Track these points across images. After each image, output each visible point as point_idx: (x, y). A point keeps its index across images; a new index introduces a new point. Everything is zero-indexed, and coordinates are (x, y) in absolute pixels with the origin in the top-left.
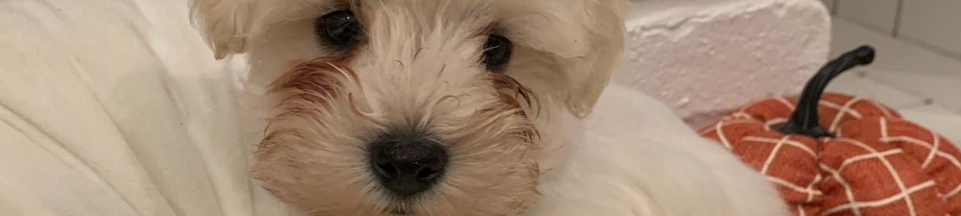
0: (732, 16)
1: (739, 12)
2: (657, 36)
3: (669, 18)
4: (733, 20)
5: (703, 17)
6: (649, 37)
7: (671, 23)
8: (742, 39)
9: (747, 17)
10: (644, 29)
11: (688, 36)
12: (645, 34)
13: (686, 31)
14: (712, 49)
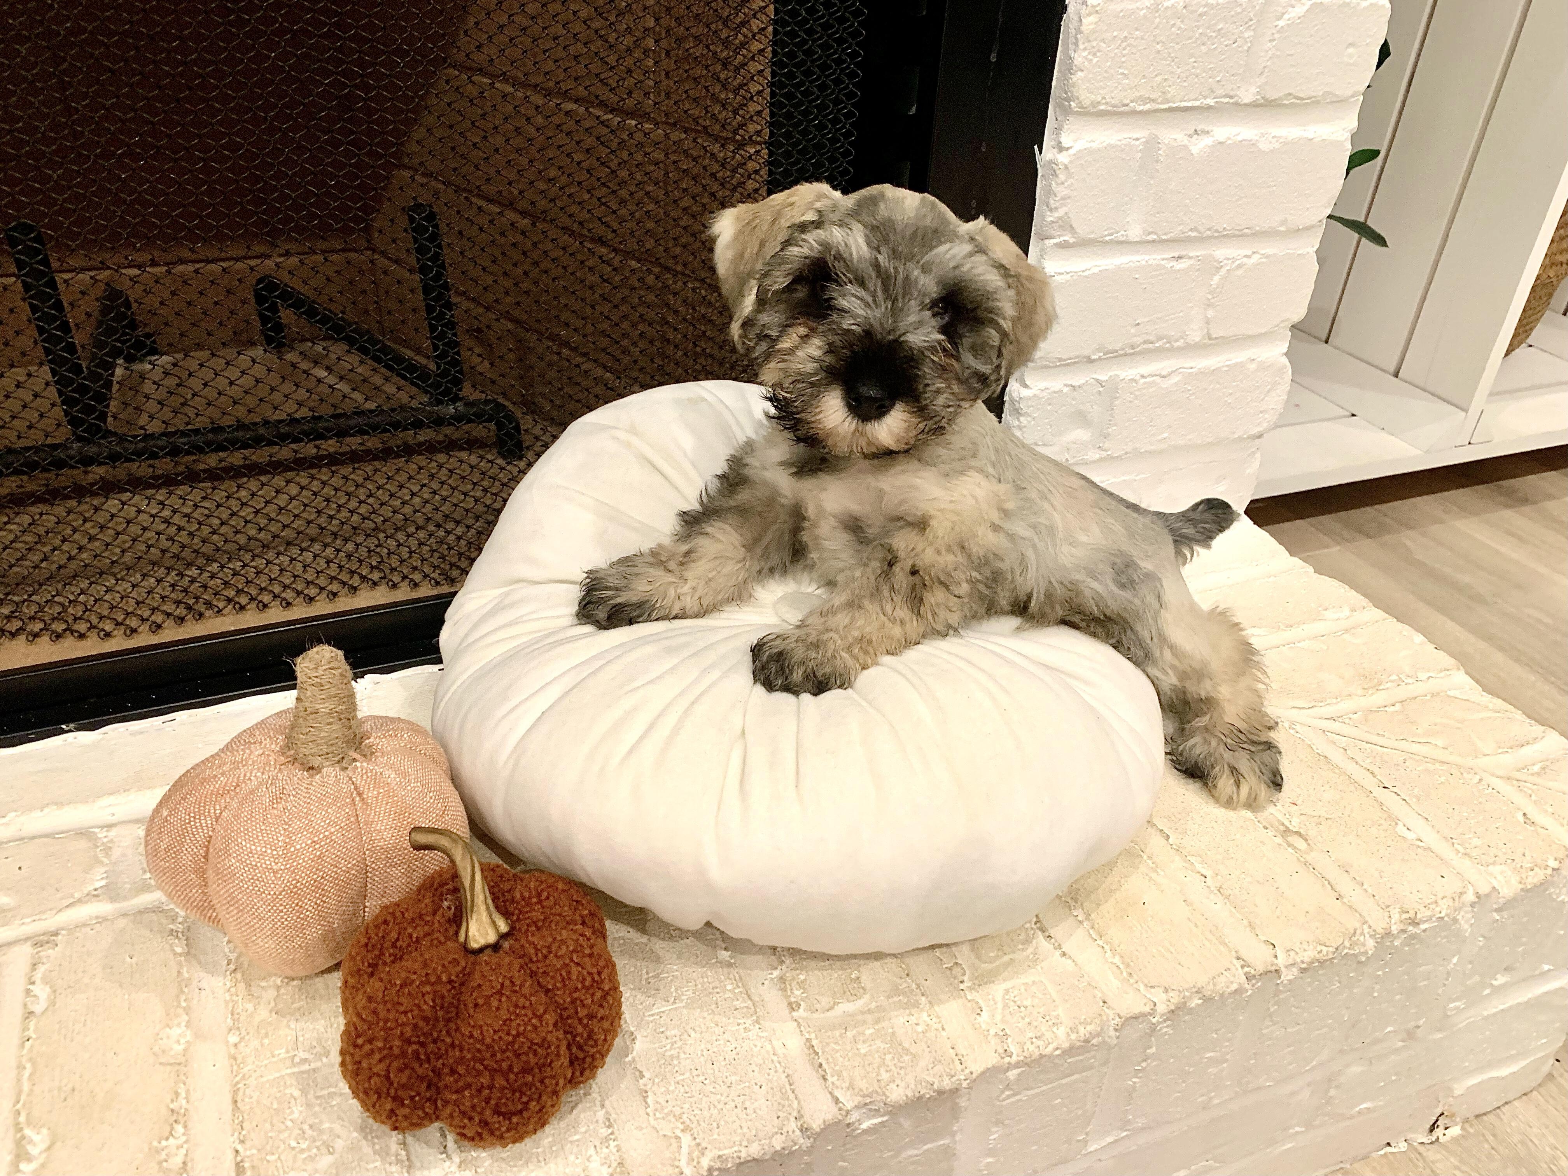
0: (1213, 367)
1: (1220, 365)
2: (1153, 382)
3: (1164, 368)
4: (1213, 372)
5: (1191, 368)
6: (1145, 383)
7: (1164, 373)
8: (1219, 386)
9: (1226, 369)
10: (1142, 376)
11: (1176, 384)
12: (1143, 381)
13: (1175, 379)
14: (1194, 394)
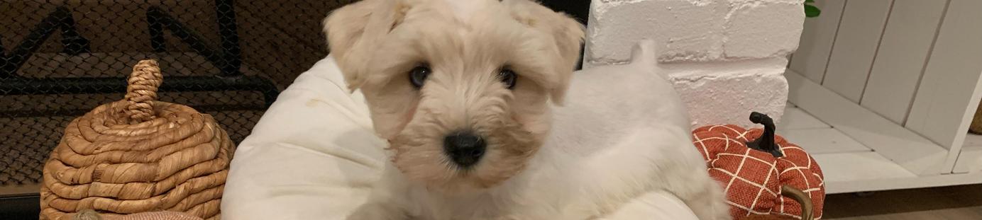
0: (729, 78)
1: (734, 77)
2: (685, 84)
3: (692, 75)
4: (729, 81)
5: (713, 77)
6: (679, 84)
7: (692, 79)
8: (733, 92)
9: (738, 80)
10: (677, 79)
11: (702, 87)
12: (677, 82)
13: (701, 84)
14: (715, 95)
